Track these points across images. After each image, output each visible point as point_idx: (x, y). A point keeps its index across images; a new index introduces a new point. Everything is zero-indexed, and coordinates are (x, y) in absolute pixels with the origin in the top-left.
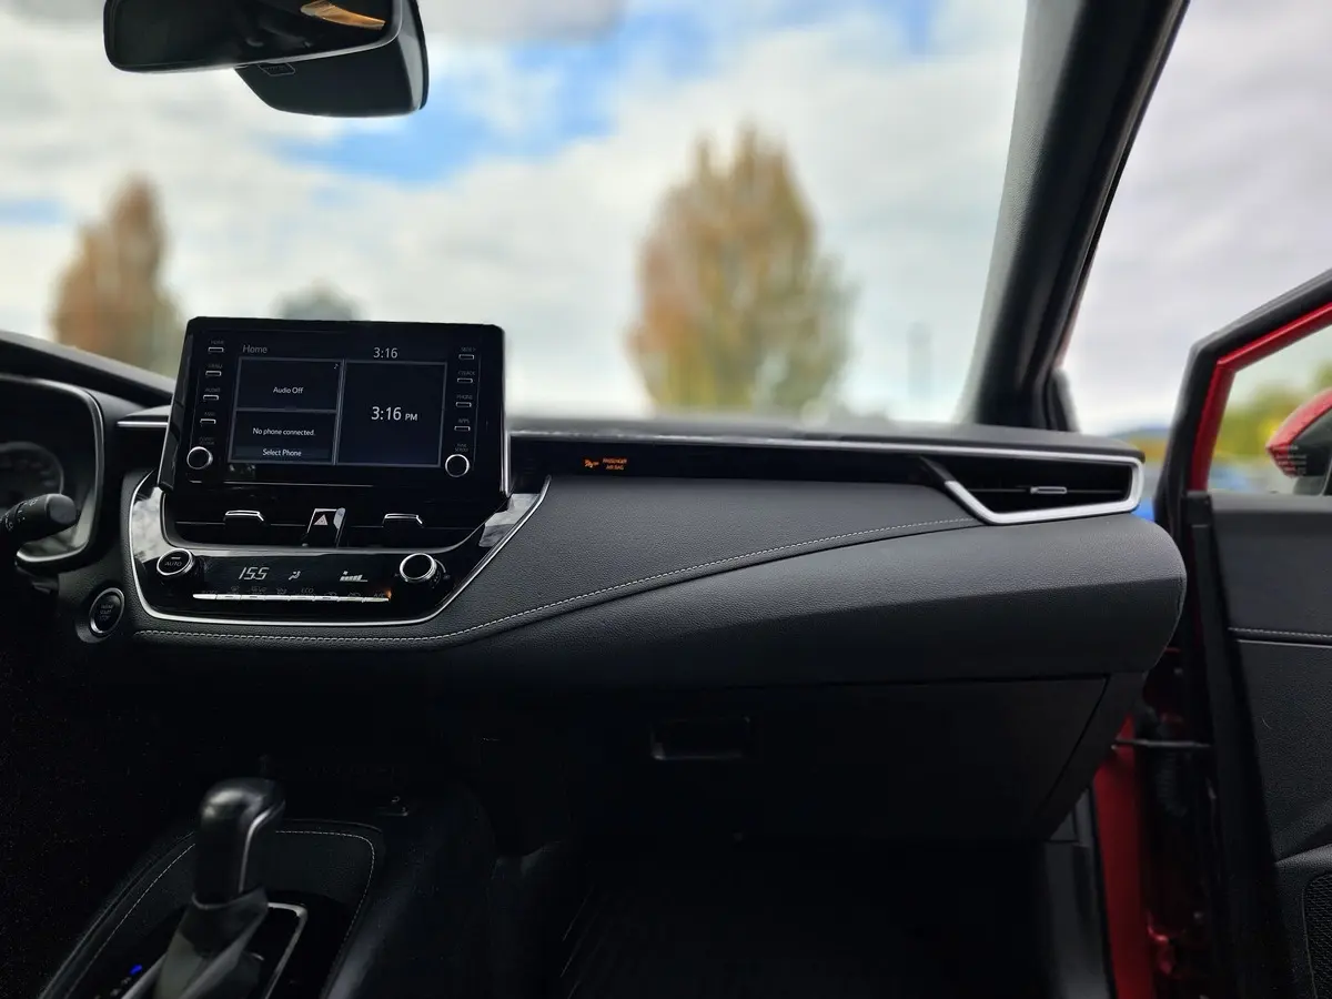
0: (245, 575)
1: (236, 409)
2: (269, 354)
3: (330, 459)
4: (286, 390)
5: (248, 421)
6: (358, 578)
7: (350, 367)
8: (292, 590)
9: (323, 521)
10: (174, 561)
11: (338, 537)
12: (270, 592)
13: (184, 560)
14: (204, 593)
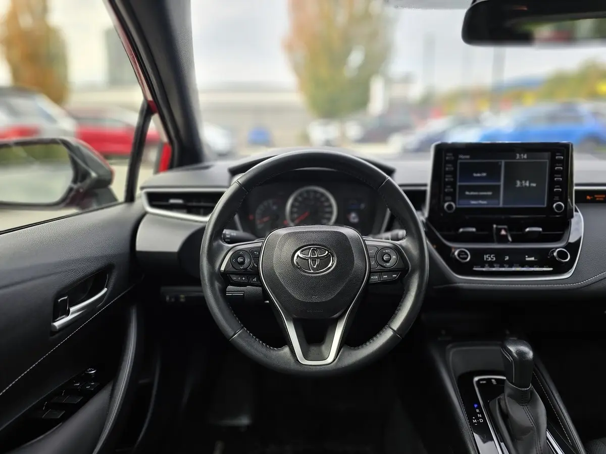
0: (487, 259)
1: (458, 184)
2: (470, 159)
3: (499, 204)
4: (479, 175)
5: (464, 188)
6: (533, 259)
7: (506, 163)
8: (511, 266)
9: (503, 232)
10: (462, 255)
11: (510, 239)
12: (502, 266)
13: (466, 254)
14: (476, 268)
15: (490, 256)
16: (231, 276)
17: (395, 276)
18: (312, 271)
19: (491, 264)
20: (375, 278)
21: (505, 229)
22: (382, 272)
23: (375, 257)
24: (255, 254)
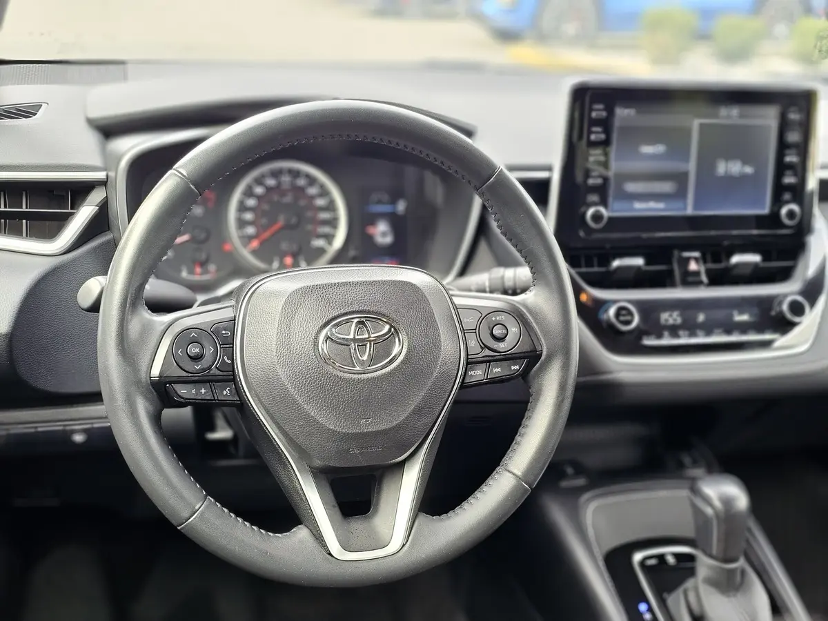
0: (665, 320)
3: (685, 208)
4: (650, 149)
5: (624, 178)
6: (746, 318)
7: (702, 125)
8: (709, 333)
9: (693, 266)
10: (624, 315)
11: (704, 278)
12: (693, 334)
13: (630, 313)
14: (648, 339)
15: (671, 316)
16: (177, 387)
17: (516, 367)
18: (358, 368)
19: (674, 330)
20: (478, 374)
21: (696, 259)
22: (489, 362)
23: (475, 331)
24: (224, 336)
